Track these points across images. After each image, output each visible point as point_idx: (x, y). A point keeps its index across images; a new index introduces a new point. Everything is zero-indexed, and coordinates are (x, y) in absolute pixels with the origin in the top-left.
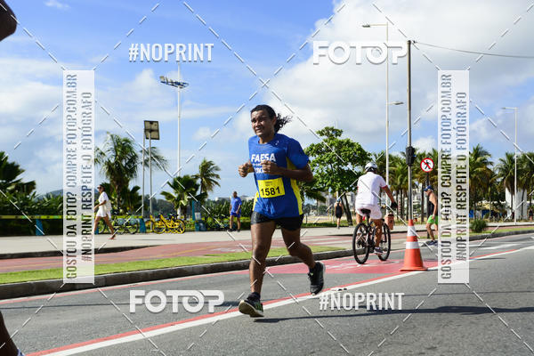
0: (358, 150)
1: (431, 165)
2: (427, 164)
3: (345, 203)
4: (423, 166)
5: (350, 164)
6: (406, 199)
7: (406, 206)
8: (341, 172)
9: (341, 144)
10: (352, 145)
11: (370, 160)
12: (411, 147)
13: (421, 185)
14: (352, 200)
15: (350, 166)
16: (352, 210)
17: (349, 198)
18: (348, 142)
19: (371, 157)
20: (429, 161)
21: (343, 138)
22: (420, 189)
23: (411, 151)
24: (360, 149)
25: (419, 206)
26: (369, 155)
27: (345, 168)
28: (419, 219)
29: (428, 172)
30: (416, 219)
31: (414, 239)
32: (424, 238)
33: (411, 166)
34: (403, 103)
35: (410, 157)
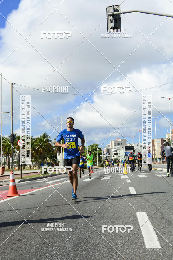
4: (19, 143)
6: (11, 158)
7: (11, 161)
12: (12, 134)
13: (18, 151)
22: (18, 153)
23: (13, 136)
25: (17, 162)
30: (16, 168)
31: (14, 181)
32: (19, 178)
33: (13, 143)
34: (9, 112)
35: (13, 139)
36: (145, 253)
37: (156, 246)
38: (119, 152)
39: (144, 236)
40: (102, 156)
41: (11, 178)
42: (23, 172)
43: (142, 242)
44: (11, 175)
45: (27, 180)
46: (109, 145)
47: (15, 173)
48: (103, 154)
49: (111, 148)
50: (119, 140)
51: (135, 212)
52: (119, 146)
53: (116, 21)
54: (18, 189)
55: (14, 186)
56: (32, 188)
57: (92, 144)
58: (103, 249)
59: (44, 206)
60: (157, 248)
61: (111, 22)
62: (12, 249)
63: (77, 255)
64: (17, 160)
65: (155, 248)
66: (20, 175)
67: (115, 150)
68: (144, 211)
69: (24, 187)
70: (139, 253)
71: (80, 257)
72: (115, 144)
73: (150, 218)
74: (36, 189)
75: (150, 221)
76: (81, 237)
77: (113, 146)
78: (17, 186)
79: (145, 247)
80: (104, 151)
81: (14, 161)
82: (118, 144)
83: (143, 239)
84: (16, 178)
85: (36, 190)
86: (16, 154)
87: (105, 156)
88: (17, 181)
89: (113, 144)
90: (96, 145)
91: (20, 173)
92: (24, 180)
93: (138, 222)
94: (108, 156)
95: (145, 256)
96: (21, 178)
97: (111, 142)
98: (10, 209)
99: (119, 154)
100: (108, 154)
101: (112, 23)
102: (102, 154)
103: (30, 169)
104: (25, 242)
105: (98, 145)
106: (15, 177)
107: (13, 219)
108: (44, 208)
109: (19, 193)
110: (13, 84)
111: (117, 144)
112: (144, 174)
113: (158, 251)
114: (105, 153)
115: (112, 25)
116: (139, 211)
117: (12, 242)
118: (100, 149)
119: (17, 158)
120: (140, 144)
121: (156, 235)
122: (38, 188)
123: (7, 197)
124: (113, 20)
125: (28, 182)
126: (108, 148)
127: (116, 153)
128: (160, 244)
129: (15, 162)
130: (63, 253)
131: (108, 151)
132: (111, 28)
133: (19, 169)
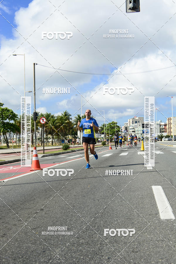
0: (11, 113)
1: (45, 121)
2: (43, 120)
3: (5, 138)
4: (41, 121)
5: (8, 119)
6: (34, 135)
7: (34, 138)
8: (4, 124)
9: (3, 110)
10: (9, 111)
11: (17, 118)
12: (35, 112)
13: (41, 129)
14: (9, 136)
15: (7, 121)
16: (9, 141)
17: (8, 135)
18: (6, 109)
19: (18, 116)
20: (44, 119)
21: (4, 107)
22: (41, 131)
23: (36, 114)
24: (12, 112)
25: (40, 138)
26: (17, 115)
27: (5, 121)
28: (40, 144)
29: (43, 124)
30: (39, 144)
31: (36, 156)
32: (42, 154)
33: (36, 121)
34: (32, 92)
35: (35, 117)
36: (160, 224)
37: (170, 217)
38: (136, 129)
39: (159, 208)
40: (120, 133)
41: (34, 153)
42: (45, 148)
43: (157, 213)
44: (34, 151)
45: (49, 156)
46: (127, 123)
47: (38, 149)
48: (122, 132)
49: (129, 126)
50: (136, 118)
51: (151, 186)
52: (136, 124)
53: (134, 2)
54: (40, 163)
55: (36, 160)
56: (54, 162)
57: (111, 122)
58: (120, 219)
59: (65, 179)
60: (171, 219)
61: (130, 2)
62: (34, 218)
63: (95, 224)
64: (40, 136)
65: (169, 219)
66: (43, 151)
67: (133, 127)
68: (159, 185)
69: (46, 162)
70: (154, 224)
71: (98, 226)
72: (133, 122)
73: (165, 191)
74: (57, 163)
75: (165, 194)
76: (99, 208)
77: (131, 124)
78: (39, 161)
79: (160, 218)
80: (122, 128)
81: (37, 137)
82: (136, 122)
83: (158, 211)
84: (39, 154)
85: (57, 165)
86: (39, 131)
87: (123, 134)
88: (40, 156)
89: (131, 122)
90: (115, 123)
91: (43, 149)
92: (47, 155)
93: (154, 195)
94: (126, 134)
95: (160, 226)
96: (44, 153)
97: (129, 120)
98: (33, 182)
99: (136, 132)
100: (126, 131)
101: (131, 4)
102: (120, 132)
103: (52, 145)
104: (46, 211)
105: (117, 123)
106: (38, 152)
107: (36, 191)
108: (65, 181)
109: (41, 167)
110: (36, 64)
111: (134, 122)
112: (160, 151)
113: (172, 221)
114: (123, 130)
115: (131, 5)
116: (155, 185)
117: (35, 212)
118: (119, 127)
119: (40, 135)
120: (157, 122)
121: (171, 207)
122: (59, 163)
123: (31, 170)
124: (132, 1)
125: (50, 157)
126: (126, 126)
127: (133, 130)
128: (175, 215)
129: (39, 139)
130: (82, 222)
131: (126, 129)
132: (130, 9)
133: (42, 145)
